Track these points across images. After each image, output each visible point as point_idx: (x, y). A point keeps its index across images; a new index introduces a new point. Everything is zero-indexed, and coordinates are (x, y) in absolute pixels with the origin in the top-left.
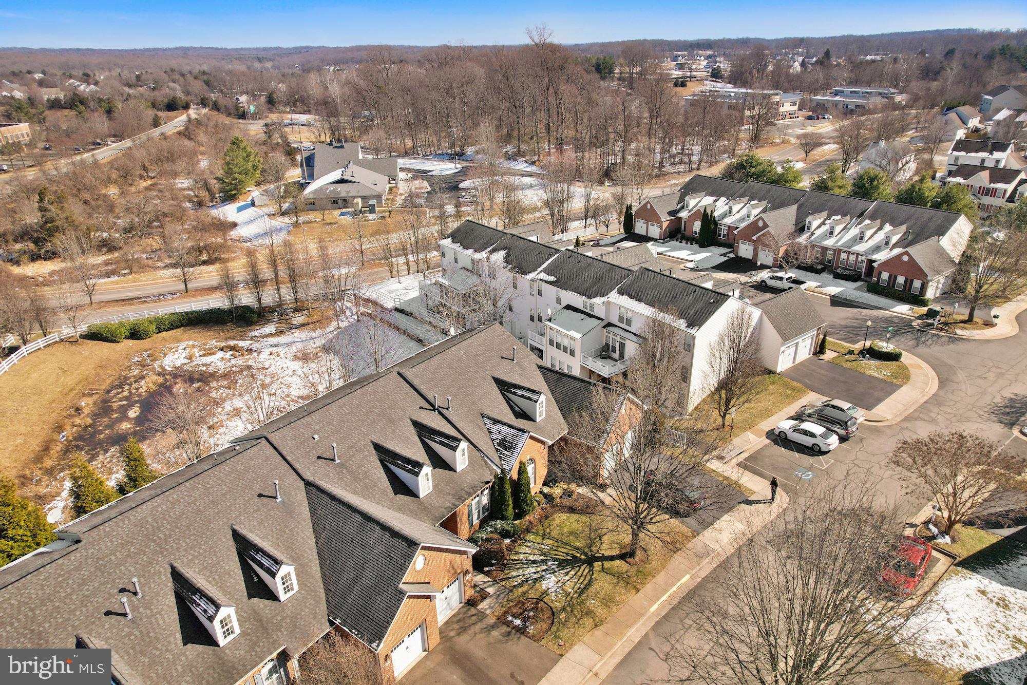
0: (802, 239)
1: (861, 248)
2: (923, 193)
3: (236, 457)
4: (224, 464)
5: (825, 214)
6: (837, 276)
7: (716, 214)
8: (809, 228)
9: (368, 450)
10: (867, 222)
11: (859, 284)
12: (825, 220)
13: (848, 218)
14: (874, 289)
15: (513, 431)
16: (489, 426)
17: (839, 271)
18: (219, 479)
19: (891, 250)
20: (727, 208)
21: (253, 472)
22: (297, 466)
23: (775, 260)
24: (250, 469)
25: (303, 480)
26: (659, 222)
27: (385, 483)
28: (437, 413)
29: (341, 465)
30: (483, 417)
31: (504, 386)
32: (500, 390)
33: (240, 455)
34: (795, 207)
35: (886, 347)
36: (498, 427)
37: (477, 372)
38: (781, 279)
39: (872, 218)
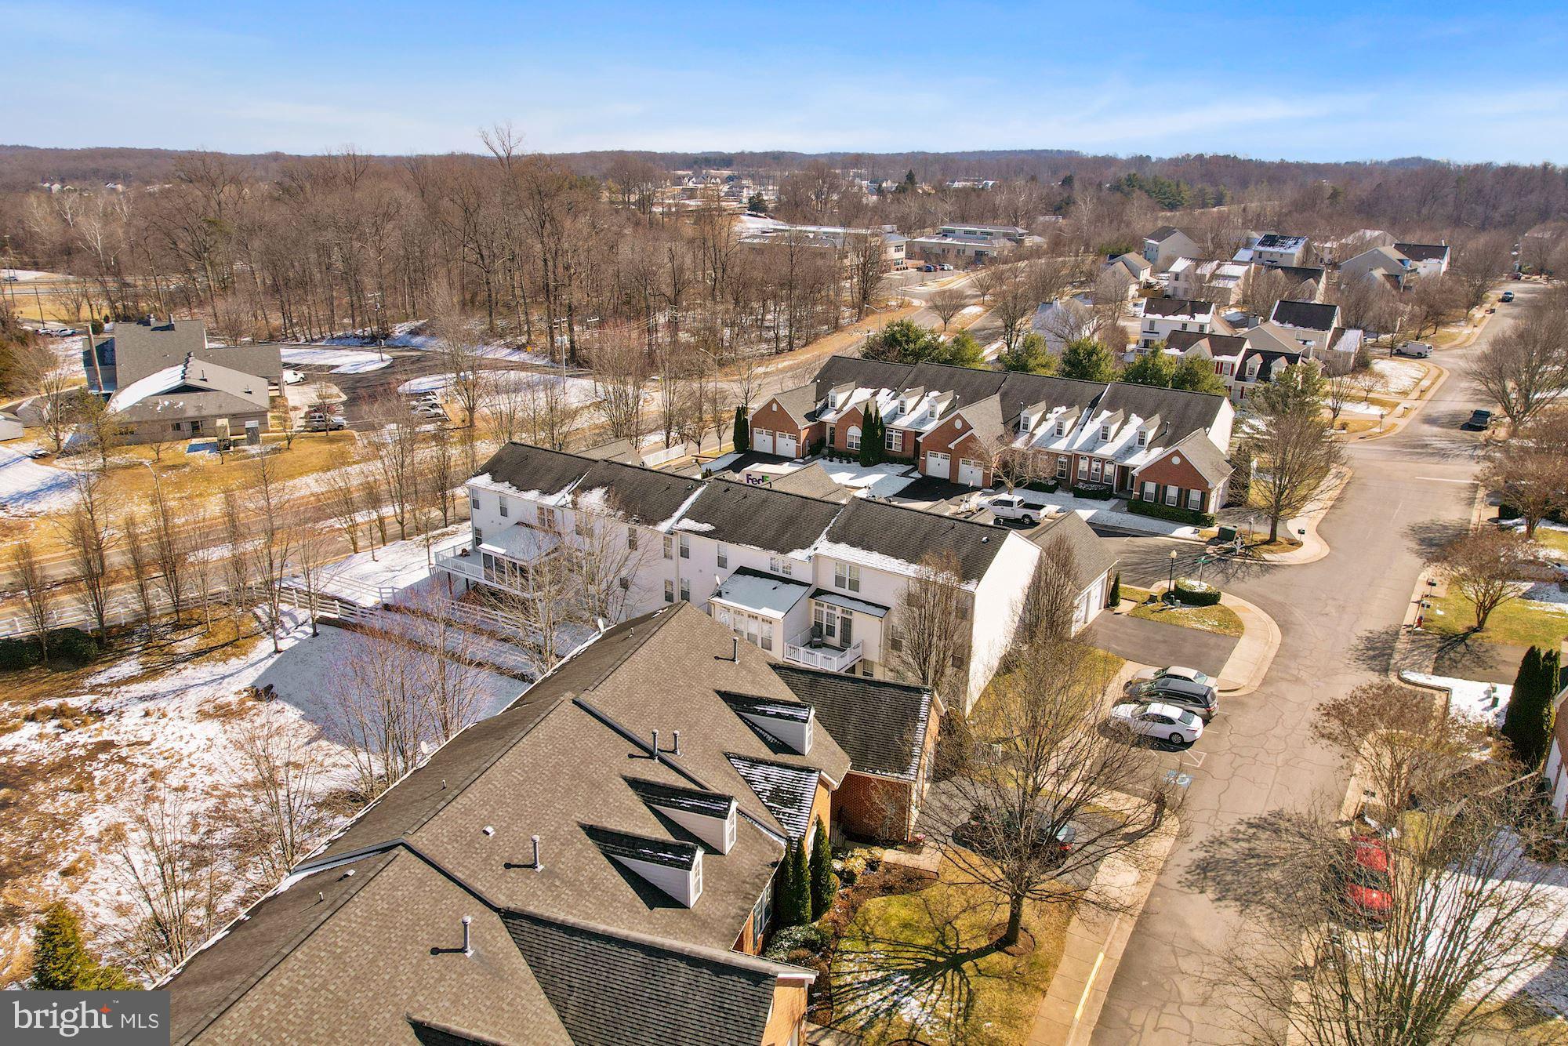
0: (1019, 444)
1: (1107, 450)
2: (1160, 370)
3: (367, 889)
4: (350, 904)
5: (1042, 405)
6: (1079, 494)
7: (882, 413)
8: (1026, 427)
9: (580, 840)
10: (1106, 414)
11: (1113, 502)
12: (1045, 414)
13: (1076, 408)
14: (1138, 507)
15: (790, 773)
16: (744, 771)
17: (1081, 486)
18: (352, 934)
19: (1149, 449)
20: (896, 403)
21: (406, 910)
22: (478, 886)
23: (986, 476)
24: (399, 905)
25: (497, 910)
26: (793, 430)
27: (628, 892)
28: (657, 761)
29: (549, 873)
30: (729, 758)
31: (741, 704)
32: (735, 710)
33: (372, 884)
34: (997, 397)
35: (1196, 585)
36: (761, 770)
37: (690, 686)
38: (1009, 504)
39: (1112, 406)
